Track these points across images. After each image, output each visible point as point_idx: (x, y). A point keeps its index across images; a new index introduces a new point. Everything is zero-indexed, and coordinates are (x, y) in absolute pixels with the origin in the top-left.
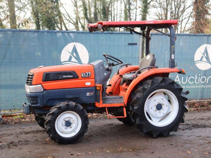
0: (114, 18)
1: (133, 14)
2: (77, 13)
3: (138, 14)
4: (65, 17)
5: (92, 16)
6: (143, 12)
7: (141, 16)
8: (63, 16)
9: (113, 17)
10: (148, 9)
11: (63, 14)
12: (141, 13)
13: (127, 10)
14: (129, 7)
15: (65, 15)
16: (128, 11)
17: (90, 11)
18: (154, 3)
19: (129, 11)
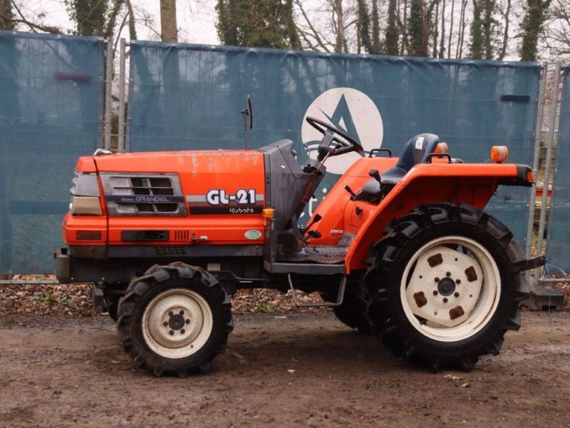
0: (442, 44)
1: (499, 33)
2: (340, 30)
3: (511, 34)
4: (305, 39)
5: (382, 36)
6: (528, 29)
7: (521, 39)
8: (301, 38)
9: (439, 43)
10: (544, 20)
11: (302, 32)
12: (521, 32)
13: (482, 22)
14: (488, 16)
15: (307, 34)
16: (483, 26)
17: (376, 23)
18: (561, 5)
19: (487, 26)
